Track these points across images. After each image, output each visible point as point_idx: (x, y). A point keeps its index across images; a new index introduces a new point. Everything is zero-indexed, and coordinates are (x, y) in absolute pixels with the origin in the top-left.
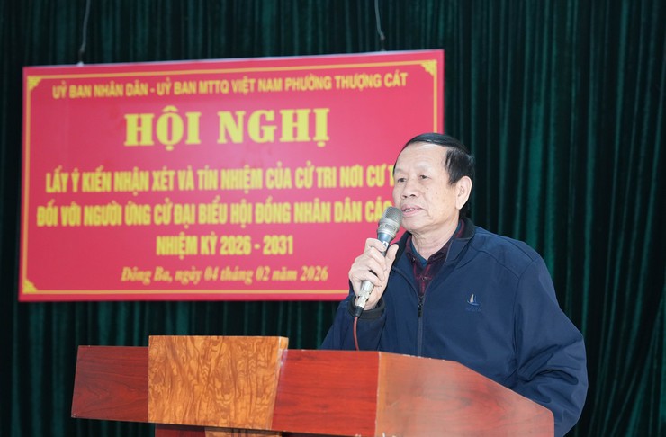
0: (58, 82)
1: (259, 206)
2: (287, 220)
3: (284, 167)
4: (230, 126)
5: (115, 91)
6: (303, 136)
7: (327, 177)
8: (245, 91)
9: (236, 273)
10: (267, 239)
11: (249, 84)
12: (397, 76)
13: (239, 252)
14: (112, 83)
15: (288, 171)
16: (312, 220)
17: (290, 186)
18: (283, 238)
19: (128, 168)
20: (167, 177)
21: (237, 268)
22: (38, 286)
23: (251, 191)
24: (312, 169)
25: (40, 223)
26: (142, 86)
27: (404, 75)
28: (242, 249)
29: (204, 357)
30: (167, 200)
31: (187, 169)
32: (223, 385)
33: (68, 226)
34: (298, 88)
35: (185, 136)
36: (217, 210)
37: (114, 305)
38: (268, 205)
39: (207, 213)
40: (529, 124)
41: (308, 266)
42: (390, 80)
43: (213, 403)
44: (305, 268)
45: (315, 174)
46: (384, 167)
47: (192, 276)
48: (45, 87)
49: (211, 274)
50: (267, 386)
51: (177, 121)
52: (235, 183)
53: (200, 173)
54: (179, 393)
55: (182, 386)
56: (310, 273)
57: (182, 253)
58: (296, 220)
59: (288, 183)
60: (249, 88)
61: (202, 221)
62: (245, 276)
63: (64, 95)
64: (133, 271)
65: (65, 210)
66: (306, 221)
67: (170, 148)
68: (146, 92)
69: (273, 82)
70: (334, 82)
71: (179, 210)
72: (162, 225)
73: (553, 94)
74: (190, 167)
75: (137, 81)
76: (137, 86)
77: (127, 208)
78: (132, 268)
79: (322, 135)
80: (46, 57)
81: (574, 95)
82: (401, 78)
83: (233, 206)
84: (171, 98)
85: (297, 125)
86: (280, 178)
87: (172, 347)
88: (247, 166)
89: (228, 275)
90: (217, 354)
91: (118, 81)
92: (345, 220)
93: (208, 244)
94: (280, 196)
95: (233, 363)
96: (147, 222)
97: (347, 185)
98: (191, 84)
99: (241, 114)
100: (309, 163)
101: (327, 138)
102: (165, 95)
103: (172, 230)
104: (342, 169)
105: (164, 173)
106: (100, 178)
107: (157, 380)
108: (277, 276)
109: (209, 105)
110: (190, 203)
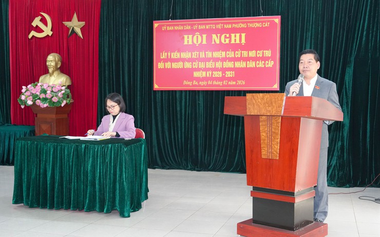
0: (164, 25)
1: (224, 62)
2: (233, 67)
4: (216, 39)
5: (181, 28)
6: (238, 42)
7: (245, 54)
8: (220, 28)
9: (218, 82)
10: (227, 72)
11: (221, 26)
12: (266, 24)
14: (180, 25)
15: (233, 52)
16: (240, 67)
18: (231, 72)
19: (184, 51)
20: (197, 54)
22: (159, 86)
23: (222, 58)
25: (159, 68)
26: (189, 26)
27: (269, 23)
28: (219, 75)
29: (262, 98)
30: (197, 61)
32: (268, 105)
33: (167, 68)
34: (236, 27)
35: (202, 41)
36: (212, 64)
37: (181, 91)
38: (227, 62)
39: (209, 65)
40: (306, 38)
41: (239, 80)
42: (264, 25)
43: (266, 110)
45: (241, 53)
46: (262, 51)
47: (205, 83)
48: (159, 27)
49: (210, 83)
50: (281, 105)
51: (199, 37)
52: (217, 56)
53: (207, 53)
54: (255, 107)
55: (256, 105)
56: (239, 82)
57: (201, 76)
58: (235, 67)
59: (233, 56)
61: (207, 67)
62: (220, 83)
63: (165, 29)
65: (166, 64)
66: (238, 67)
67: (197, 45)
68: (190, 28)
69: (229, 25)
70: (247, 25)
71: (200, 64)
72: (195, 68)
73: (313, 29)
74: (203, 51)
75: (187, 25)
76: (187, 27)
77: (185, 63)
78: (186, 81)
79: (243, 41)
80: (159, 18)
81: (319, 30)
83: (216, 63)
84: (198, 30)
85: (235, 38)
86: (231, 54)
87: (253, 97)
88: (221, 51)
89: (215, 83)
90: (266, 98)
91: (182, 25)
92: (250, 67)
93: (209, 74)
94: (231, 60)
96: (191, 67)
97: (251, 56)
98: (203, 26)
99: (219, 35)
100: (239, 50)
101: (245, 42)
102: (196, 29)
103: (198, 70)
104: (249, 52)
106: (177, 54)
107: (249, 105)
108: (230, 83)
109: (209, 32)
110: (204, 62)
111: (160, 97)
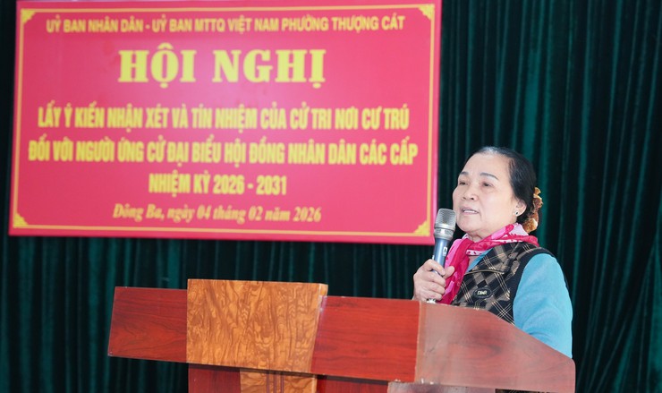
0: (52, 16)
1: (253, 145)
2: (281, 160)
3: (279, 107)
4: (225, 65)
5: (109, 26)
6: (299, 77)
7: (322, 118)
8: (242, 30)
9: (229, 212)
10: (260, 179)
11: (246, 23)
12: (394, 19)
13: (232, 192)
14: (107, 18)
15: (283, 112)
16: (306, 161)
17: (285, 126)
18: (276, 178)
19: (121, 104)
20: (161, 114)
21: (230, 207)
22: (28, 221)
23: (245, 130)
24: (307, 110)
25: (32, 157)
26: (138, 22)
27: (401, 18)
28: (235, 188)
29: (243, 301)
30: (161, 137)
31: (181, 107)
32: (262, 328)
33: (60, 161)
34: (295, 29)
35: (180, 74)
36: (211, 149)
37: (105, 241)
38: (262, 145)
39: (200, 151)
40: (525, 70)
41: (301, 208)
42: (387, 23)
43: (252, 345)
44: (298, 209)
45: (310, 116)
46: (379, 110)
47: (185, 214)
48: (39, 21)
49: (203, 213)
50: (307, 330)
51: (172, 58)
52: (229, 122)
53: (195, 111)
55: (221, 327)
56: (303, 214)
57: (175, 191)
58: (290, 161)
59: (282, 124)
60: (245, 27)
61: (195, 160)
62: (238, 215)
63: (57, 29)
64: (124, 207)
65: (57, 145)
66: (300, 162)
67: (164, 86)
68: (141, 29)
69: (269, 22)
70: (331, 23)
71: (172, 148)
72: (155, 162)
73: (550, 40)
74: (184, 105)
75: (132, 18)
76: (132, 22)
77: (120, 144)
78: (124, 204)
79: (318, 76)
81: (571, 42)
82: (398, 21)
83: (227, 145)
84: (166, 35)
85: (292, 66)
86: (275, 118)
88: (242, 106)
89: (220, 214)
90: (257, 298)
91: (113, 16)
92: (339, 162)
93: (201, 183)
94: (275, 136)
95: (272, 307)
96: (140, 159)
97: (342, 127)
98: (186, 21)
99: (236, 53)
100: (304, 104)
101: (323, 80)
102: (160, 31)
103: (165, 167)
104: (337, 111)
105: (158, 110)
106: (94, 114)
108: (270, 216)
109: (204, 43)
110: (184, 141)
111: (31, 261)
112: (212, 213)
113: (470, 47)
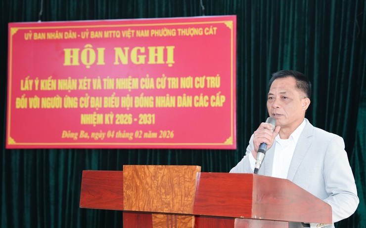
0: (27, 31)
1: (136, 98)
2: (152, 106)
3: (150, 77)
4: (121, 55)
5: (58, 36)
6: (161, 61)
7: (174, 83)
8: (129, 36)
9: (124, 134)
10: (141, 116)
11: (131, 33)
12: (211, 29)
13: (126, 123)
14: (57, 31)
15: (152, 80)
16: (165, 106)
17: (153, 87)
18: (149, 115)
19: (65, 77)
20: (87, 82)
21: (125, 131)
22: (16, 141)
23: (132, 90)
24: (165, 78)
25: (18, 107)
26: (73, 33)
27: (215, 29)
28: (127, 121)
29: (154, 176)
30: (87, 95)
31: (97, 78)
32: (165, 191)
33: (33, 108)
34: (158, 35)
35: (97, 60)
36: (114, 100)
37: (58, 151)
38: (142, 98)
39: (108, 102)
40: (282, 54)
41: (163, 131)
42: (207, 31)
43: (160, 200)
44: (161, 131)
45: (167, 81)
46: (204, 78)
47: (100, 135)
48: (20, 34)
49: (110, 134)
50: (191, 191)
51: (92, 52)
52: (123, 86)
53: (105, 80)
54: (140, 195)
55: (142, 191)
56: (164, 134)
57: (95, 123)
58: (157, 106)
59: (152, 86)
60: (131, 35)
61: (105, 106)
62: (129, 136)
63: (30, 38)
64: (68, 133)
65: (31, 100)
66: (162, 106)
67: (88, 67)
68: (75, 37)
69: (144, 32)
70: (177, 32)
71: (93, 100)
72: (84, 108)
73: (295, 39)
74: (99, 77)
75: (70, 31)
76: (70, 33)
77: (65, 99)
78: (67, 131)
79: (171, 60)
80: (21, 18)
81: (306, 40)
82: (213, 30)
83: (122, 98)
84: (88, 40)
85: (157, 55)
86: (148, 83)
88: (130, 77)
89: (119, 135)
90: (162, 174)
91: (60, 31)
92: (183, 106)
93: (109, 119)
94: (148, 93)
95: (171, 179)
96: (76, 106)
97: (184, 87)
98: (99, 32)
99: (127, 49)
100: (164, 75)
101: (173, 62)
102: (85, 38)
103: (89, 111)
104: (182, 79)
105: (85, 80)
106: (50, 83)
107: (128, 187)
108: (146, 135)
109: (110, 44)
110: (99, 96)
111: (18, 162)
112: (115, 134)
113: (252, 43)
